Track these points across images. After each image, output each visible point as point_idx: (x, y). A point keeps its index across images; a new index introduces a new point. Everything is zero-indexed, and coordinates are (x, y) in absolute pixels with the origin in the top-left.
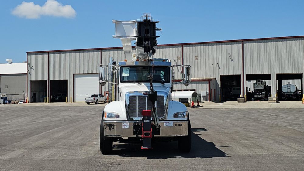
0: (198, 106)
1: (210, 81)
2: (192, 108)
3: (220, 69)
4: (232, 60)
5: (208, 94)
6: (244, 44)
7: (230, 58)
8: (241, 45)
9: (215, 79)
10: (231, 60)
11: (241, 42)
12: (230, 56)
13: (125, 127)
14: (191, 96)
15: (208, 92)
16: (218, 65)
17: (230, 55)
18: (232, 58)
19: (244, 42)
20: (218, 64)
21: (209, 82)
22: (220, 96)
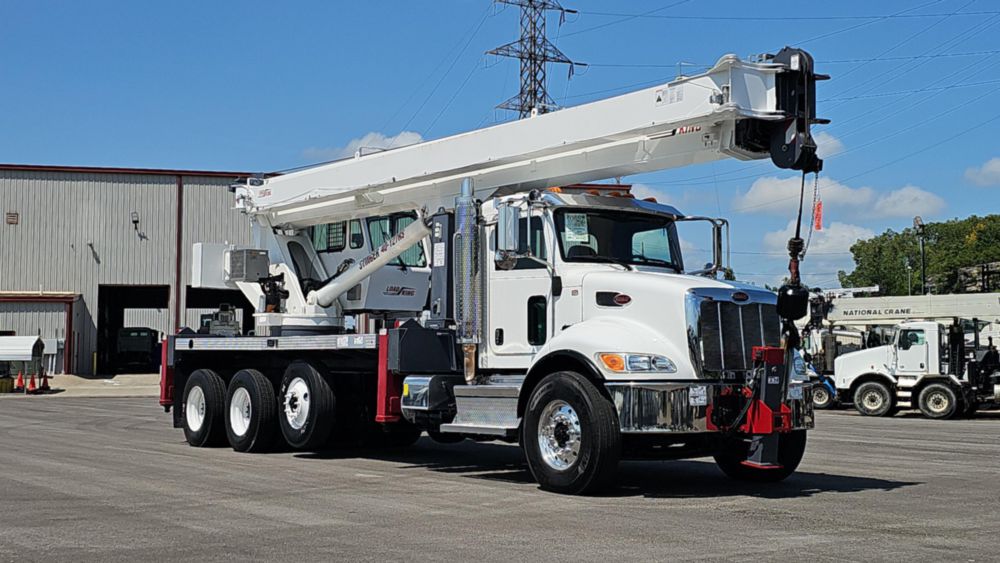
0: (45, 389)
1: (71, 304)
2: (32, 396)
3: (98, 262)
4: (142, 237)
5: (62, 347)
6: (185, 187)
7: (136, 228)
8: (174, 187)
9: (81, 296)
10: (140, 235)
11: (174, 179)
12: (136, 222)
13: (697, 399)
14: (30, 352)
15: (62, 340)
16: (92, 248)
17: (135, 219)
18: (142, 229)
19: (184, 179)
20: (91, 245)
21: (68, 306)
22: (95, 354)
